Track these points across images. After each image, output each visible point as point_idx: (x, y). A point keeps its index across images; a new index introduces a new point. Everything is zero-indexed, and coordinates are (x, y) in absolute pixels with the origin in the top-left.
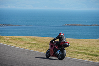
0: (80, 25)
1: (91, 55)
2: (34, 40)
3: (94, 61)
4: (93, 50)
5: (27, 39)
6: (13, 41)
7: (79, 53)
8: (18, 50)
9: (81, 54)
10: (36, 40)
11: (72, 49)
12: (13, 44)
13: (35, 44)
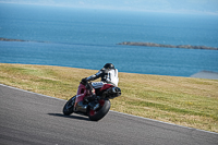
0: (153, 45)
1: (173, 110)
2: (51, 73)
3: (179, 124)
4: (179, 99)
5: (36, 70)
6: (5, 74)
7: (148, 105)
8: (16, 93)
9: (152, 109)
10: (56, 75)
11: (134, 97)
12: (5, 81)
13: (54, 82)
